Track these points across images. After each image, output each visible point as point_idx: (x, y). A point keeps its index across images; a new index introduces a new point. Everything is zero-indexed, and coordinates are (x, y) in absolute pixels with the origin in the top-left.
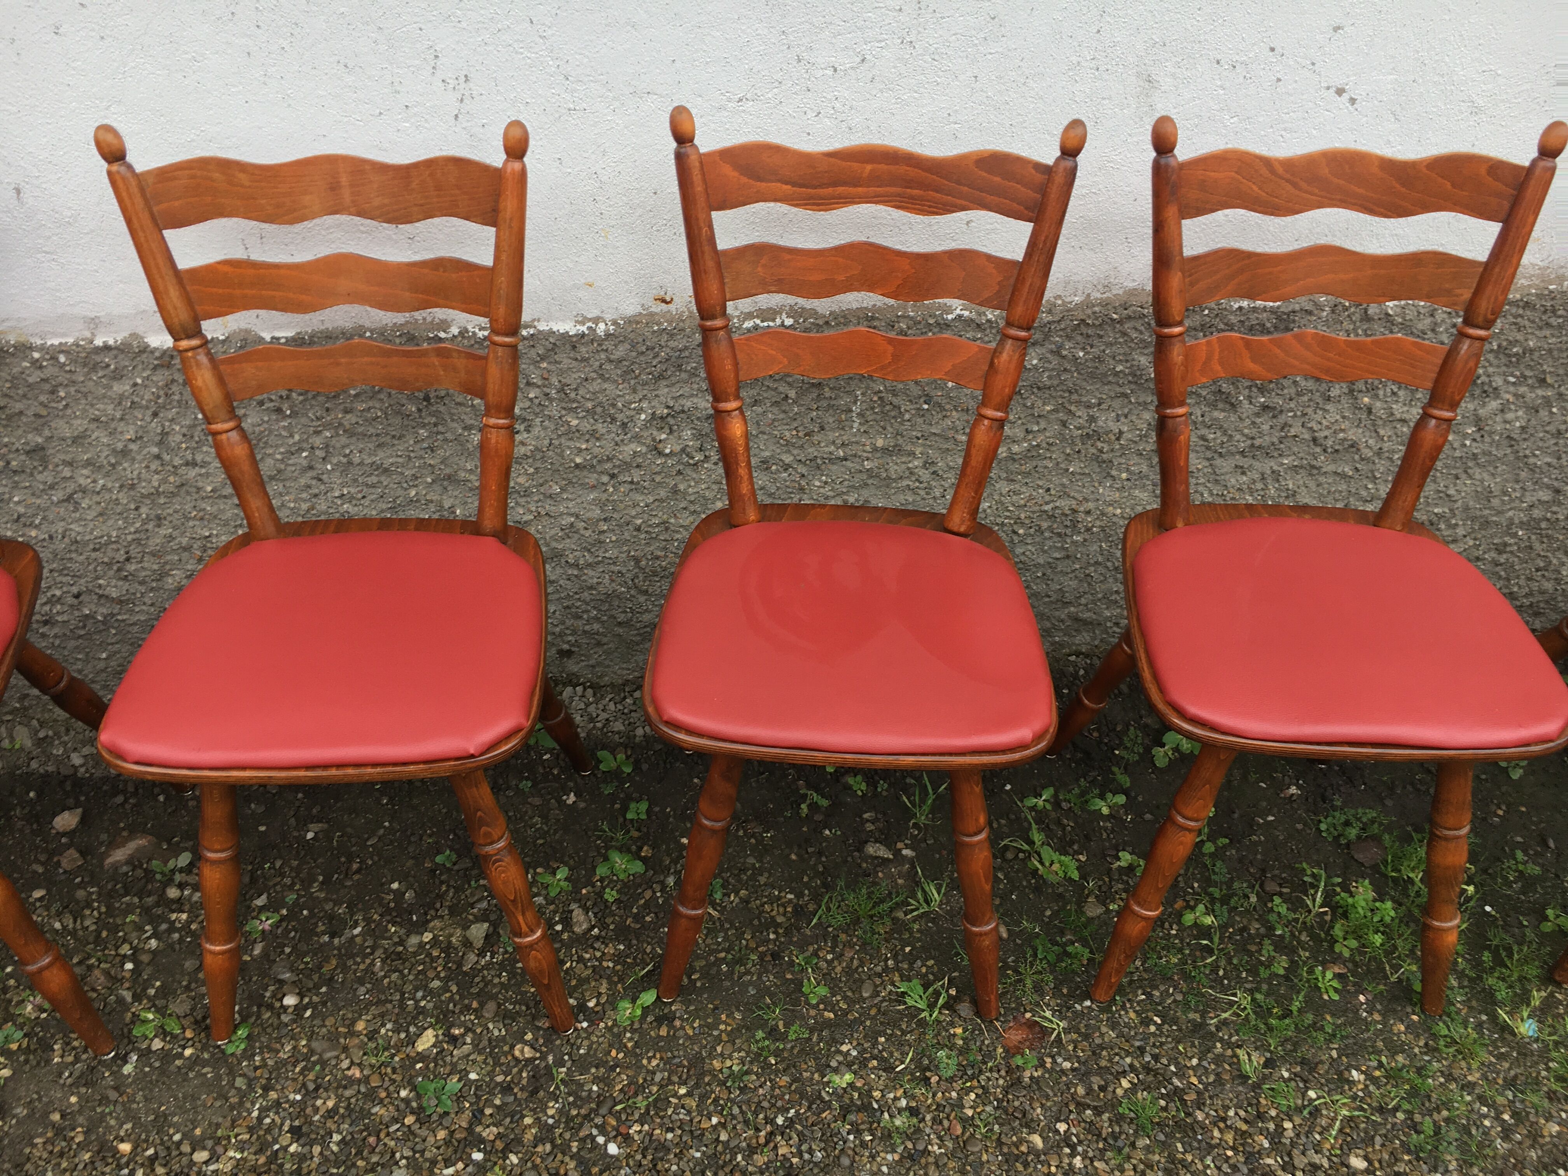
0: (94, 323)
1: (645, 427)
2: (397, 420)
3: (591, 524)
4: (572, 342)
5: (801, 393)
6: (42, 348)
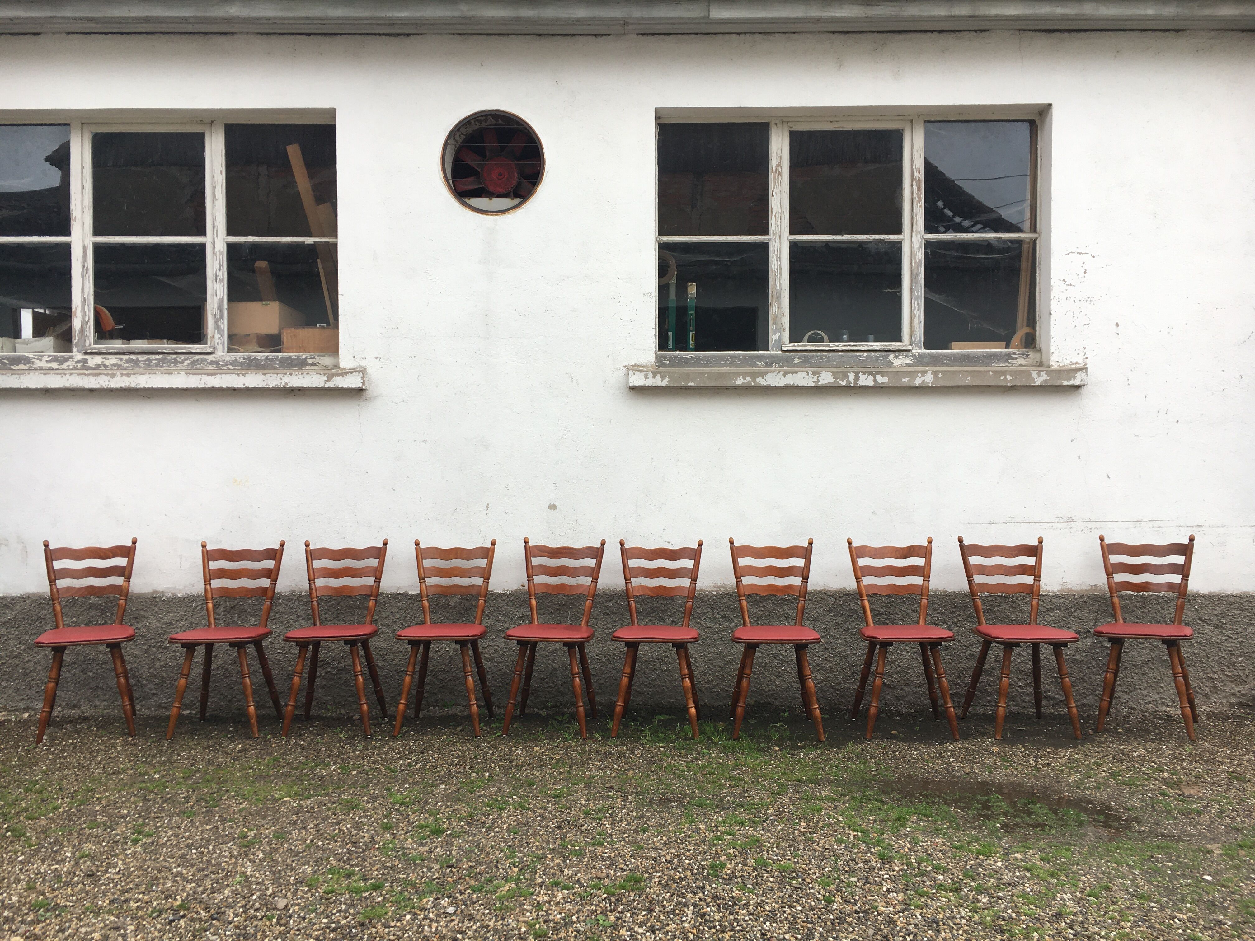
0: (398, 588)
1: (517, 620)
2: (458, 615)
3: (502, 649)
4: (501, 595)
5: (555, 611)
6: (386, 594)
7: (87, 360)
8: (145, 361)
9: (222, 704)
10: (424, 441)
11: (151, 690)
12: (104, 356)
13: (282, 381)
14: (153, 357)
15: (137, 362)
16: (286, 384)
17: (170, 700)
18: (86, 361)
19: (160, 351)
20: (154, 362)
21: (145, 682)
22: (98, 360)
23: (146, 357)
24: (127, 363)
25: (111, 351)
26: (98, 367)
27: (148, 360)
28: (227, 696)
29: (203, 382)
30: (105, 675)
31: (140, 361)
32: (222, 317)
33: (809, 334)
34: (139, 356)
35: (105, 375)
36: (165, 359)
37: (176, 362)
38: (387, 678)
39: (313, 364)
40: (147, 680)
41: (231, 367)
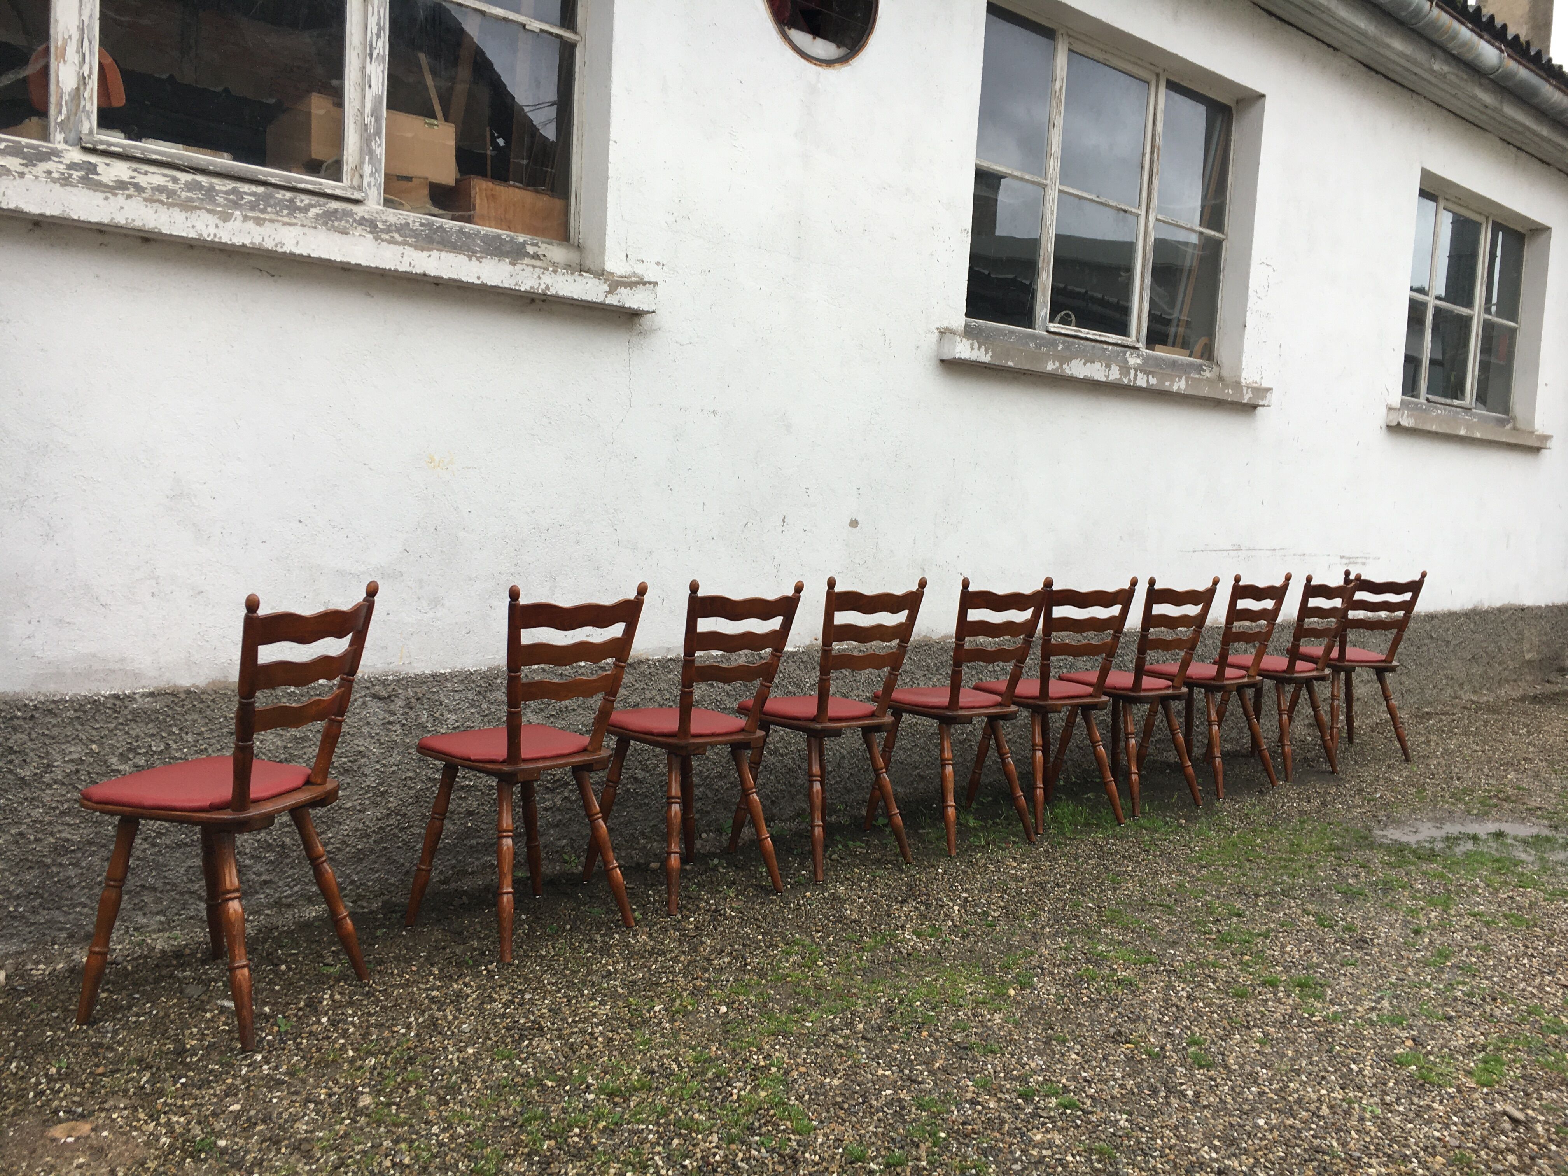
7: (95, 166)
8: (227, 193)
9: (392, 880)
10: (714, 412)
11: (260, 874)
12: (135, 165)
13: (542, 282)
14: (246, 188)
15: (210, 193)
16: (548, 287)
17: (296, 889)
18: (92, 168)
19: (261, 177)
20: (248, 198)
21: (248, 862)
22: (121, 170)
23: (230, 185)
24: (189, 190)
25: (154, 157)
26: (122, 185)
27: (234, 191)
28: (403, 865)
29: (407, 260)
30: (161, 859)
31: (218, 192)
32: (378, 133)
33: (1063, 313)
34: (215, 181)
35: (209, 211)
36: (271, 196)
37: (293, 208)
38: (647, 797)
39: (536, 256)
40: (252, 857)
41: (397, 236)
